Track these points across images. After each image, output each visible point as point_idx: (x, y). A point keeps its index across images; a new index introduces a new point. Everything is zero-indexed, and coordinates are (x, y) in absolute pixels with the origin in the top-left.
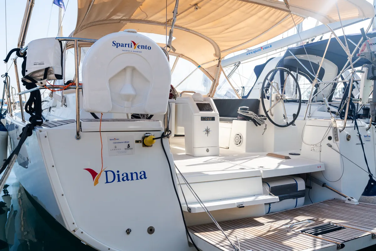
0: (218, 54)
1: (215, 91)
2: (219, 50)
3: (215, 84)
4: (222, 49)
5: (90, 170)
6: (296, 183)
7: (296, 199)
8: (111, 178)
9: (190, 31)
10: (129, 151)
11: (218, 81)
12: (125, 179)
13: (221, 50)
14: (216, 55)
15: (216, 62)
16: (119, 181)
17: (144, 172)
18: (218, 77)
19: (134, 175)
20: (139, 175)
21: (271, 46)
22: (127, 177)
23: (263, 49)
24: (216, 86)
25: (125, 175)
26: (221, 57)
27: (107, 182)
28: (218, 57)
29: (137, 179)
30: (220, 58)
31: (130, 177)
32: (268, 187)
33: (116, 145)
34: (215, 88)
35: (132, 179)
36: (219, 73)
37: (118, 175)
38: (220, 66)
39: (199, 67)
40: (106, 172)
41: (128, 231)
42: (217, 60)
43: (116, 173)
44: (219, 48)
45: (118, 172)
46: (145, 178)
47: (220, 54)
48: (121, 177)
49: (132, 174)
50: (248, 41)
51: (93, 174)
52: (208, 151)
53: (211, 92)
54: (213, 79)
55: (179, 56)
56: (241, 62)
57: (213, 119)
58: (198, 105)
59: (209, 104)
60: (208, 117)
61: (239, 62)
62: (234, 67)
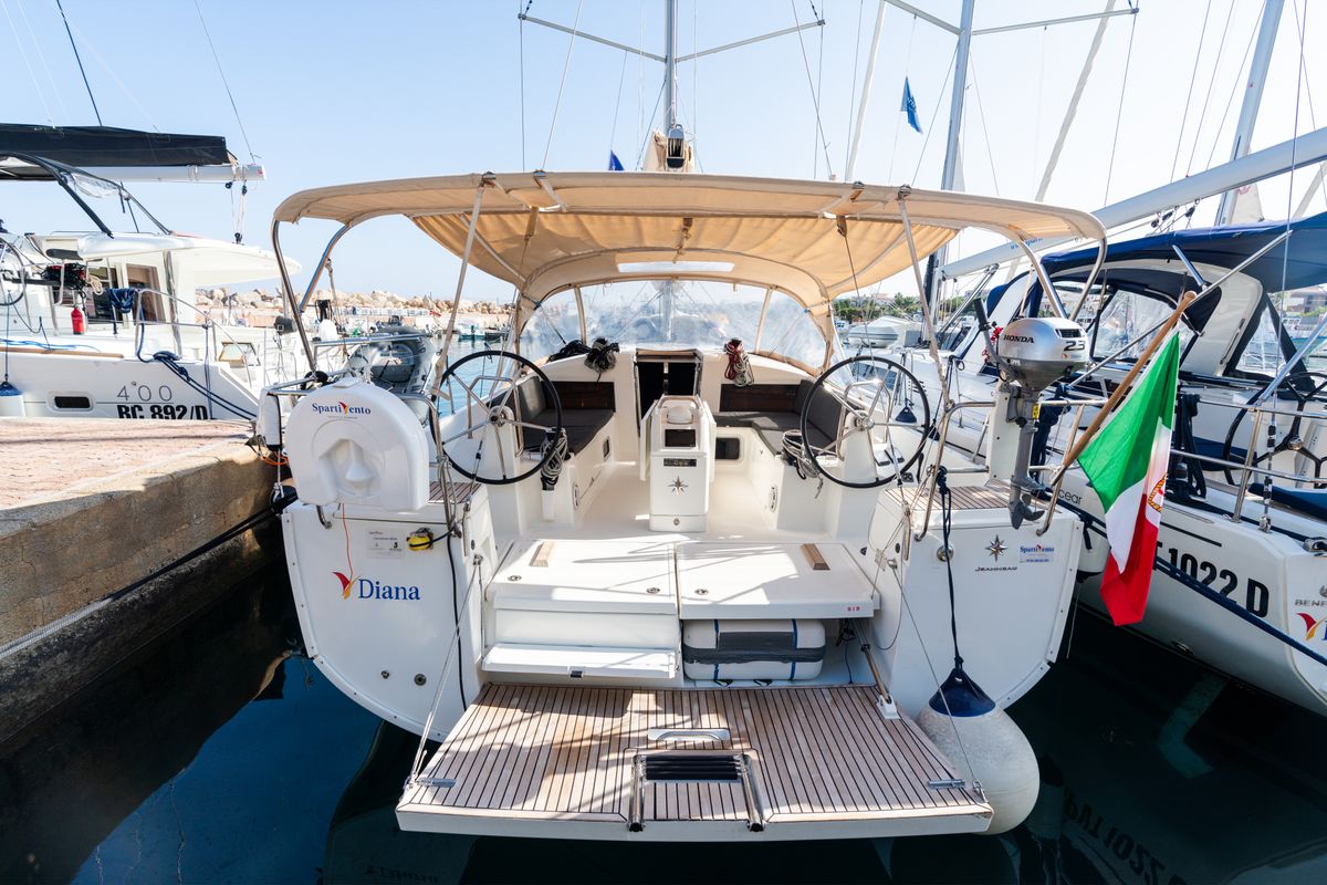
1: (829, 364)
3: (830, 351)
5: (341, 576)
6: (792, 630)
7: (790, 664)
8: (367, 591)
10: (396, 553)
11: (833, 345)
12: (387, 595)
15: (826, 308)
16: (378, 597)
17: (417, 590)
19: (401, 592)
20: (408, 593)
22: (390, 594)
24: (830, 356)
25: (387, 589)
27: (362, 597)
29: (405, 598)
30: (828, 301)
31: (394, 594)
32: (714, 633)
33: (378, 541)
34: (830, 360)
35: (397, 598)
37: (378, 588)
40: (362, 581)
41: (386, 675)
43: (375, 585)
45: (378, 583)
46: (418, 599)
48: (381, 592)
49: (397, 589)
51: (345, 582)
52: (677, 522)
53: (824, 366)
54: (826, 340)
55: (772, 289)
56: (1001, 265)
57: (692, 463)
58: (668, 432)
59: (693, 432)
60: (680, 460)
61: (997, 265)
62: (984, 275)
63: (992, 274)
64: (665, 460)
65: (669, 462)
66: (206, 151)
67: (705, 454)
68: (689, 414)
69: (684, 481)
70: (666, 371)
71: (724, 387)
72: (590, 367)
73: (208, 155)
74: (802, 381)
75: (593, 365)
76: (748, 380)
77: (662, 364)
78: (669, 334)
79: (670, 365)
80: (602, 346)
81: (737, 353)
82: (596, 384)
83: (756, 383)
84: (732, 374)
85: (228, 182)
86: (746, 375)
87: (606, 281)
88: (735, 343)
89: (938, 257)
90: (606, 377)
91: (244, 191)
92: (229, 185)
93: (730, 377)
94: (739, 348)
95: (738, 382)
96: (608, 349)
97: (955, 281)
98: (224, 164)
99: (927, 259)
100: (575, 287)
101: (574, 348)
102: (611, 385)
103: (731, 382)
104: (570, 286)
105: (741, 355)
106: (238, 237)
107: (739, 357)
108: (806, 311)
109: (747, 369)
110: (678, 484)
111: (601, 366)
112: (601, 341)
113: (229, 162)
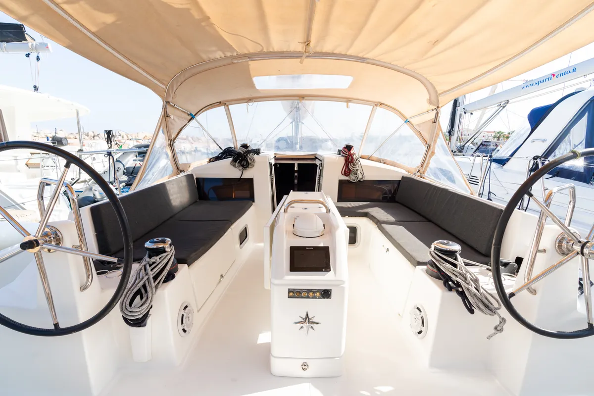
0: (433, 98)
1: (428, 164)
2: (436, 92)
3: (430, 152)
4: (440, 89)
9: (368, 61)
11: (434, 148)
13: (439, 92)
14: (430, 102)
15: (432, 115)
18: (434, 140)
21: (574, 70)
23: (555, 76)
24: (430, 157)
26: (440, 106)
28: (435, 105)
30: (438, 107)
34: (429, 160)
36: (436, 134)
38: (437, 122)
39: (407, 121)
42: (432, 110)
44: (434, 88)
47: (438, 101)
50: (496, 67)
52: (305, 366)
53: (422, 165)
54: (427, 144)
55: (376, 105)
56: (510, 101)
57: (326, 294)
58: (294, 250)
59: (326, 250)
60: (309, 291)
61: (508, 101)
62: (497, 108)
63: (504, 107)
64: (290, 291)
65: (295, 293)
66: (10, 32)
67: (343, 282)
68: (320, 223)
69: (314, 315)
70: (296, 168)
71: (341, 183)
72: (234, 166)
73: (11, 35)
74: (403, 177)
75: (237, 165)
76: (360, 176)
77: (294, 164)
78: (298, 146)
79: (299, 165)
80: (245, 150)
81: (351, 155)
82: (240, 180)
83: (366, 178)
84: (347, 172)
85: (27, 53)
86: (358, 172)
87: (249, 100)
88: (349, 148)
89: (460, 101)
90: (247, 174)
91: (38, 59)
92: (28, 55)
93: (345, 174)
94: (352, 152)
95: (352, 178)
96: (249, 152)
97: (472, 114)
98: (23, 42)
99: (453, 102)
100: (225, 104)
101: (227, 153)
102: (250, 181)
103: (346, 178)
104: (220, 104)
105: (354, 157)
106: (36, 88)
107: (353, 158)
108: (406, 122)
109: (359, 168)
110: (307, 319)
111: (243, 166)
112: (245, 146)
113: (26, 40)
